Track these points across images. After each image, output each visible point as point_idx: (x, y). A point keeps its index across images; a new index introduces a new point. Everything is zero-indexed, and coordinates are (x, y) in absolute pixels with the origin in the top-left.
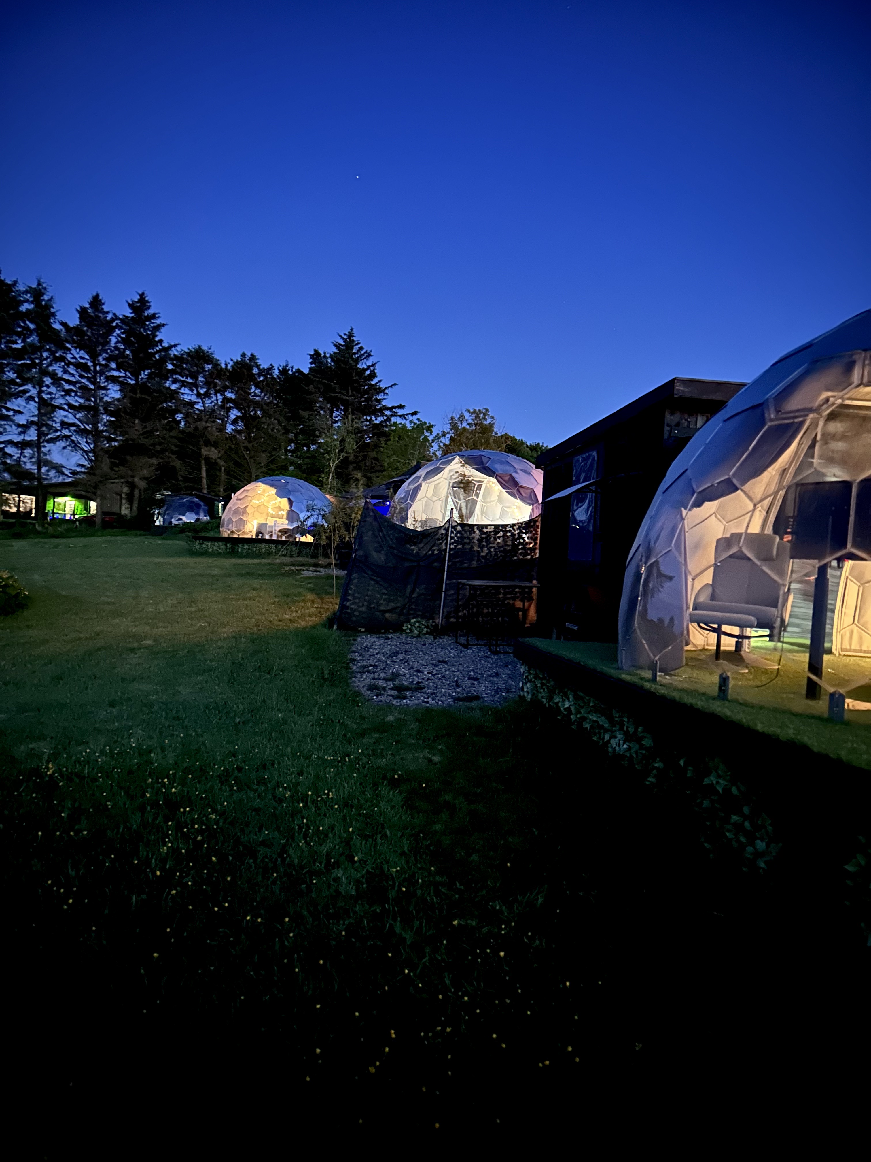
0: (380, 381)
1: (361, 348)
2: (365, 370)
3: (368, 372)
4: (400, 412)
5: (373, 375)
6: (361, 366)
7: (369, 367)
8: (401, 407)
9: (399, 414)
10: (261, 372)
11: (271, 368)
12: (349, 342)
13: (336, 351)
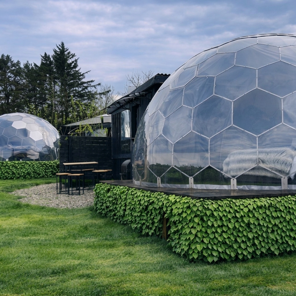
0: (80, 69)
1: (69, 53)
2: (71, 64)
3: (73, 64)
4: (92, 84)
5: (75, 66)
6: (70, 61)
7: (73, 62)
8: (92, 81)
9: (92, 85)
10: (13, 65)
11: (18, 62)
12: (63, 50)
13: (54, 54)
